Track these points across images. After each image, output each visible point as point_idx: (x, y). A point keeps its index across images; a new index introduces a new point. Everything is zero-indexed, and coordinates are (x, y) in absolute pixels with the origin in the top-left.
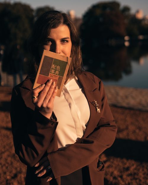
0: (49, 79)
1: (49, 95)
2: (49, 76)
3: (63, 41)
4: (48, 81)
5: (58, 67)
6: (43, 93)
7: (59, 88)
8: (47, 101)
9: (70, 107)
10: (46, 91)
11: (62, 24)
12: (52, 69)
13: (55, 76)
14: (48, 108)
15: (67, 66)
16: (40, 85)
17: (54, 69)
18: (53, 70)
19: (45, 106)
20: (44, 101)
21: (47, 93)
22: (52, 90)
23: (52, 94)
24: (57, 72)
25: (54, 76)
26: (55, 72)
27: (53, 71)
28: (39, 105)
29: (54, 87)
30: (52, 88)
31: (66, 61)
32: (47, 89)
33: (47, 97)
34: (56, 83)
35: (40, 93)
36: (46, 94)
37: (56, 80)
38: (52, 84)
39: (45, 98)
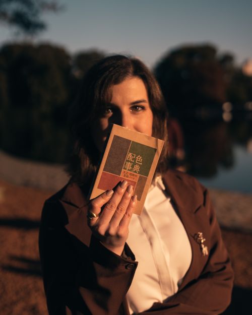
0: (122, 181)
1: (121, 210)
2: (122, 176)
3: (135, 107)
4: (120, 184)
5: (139, 158)
6: (109, 206)
7: (139, 199)
8: (118, 222)
9: (151, 244)
10: (115, 203)
11: (130, 75)
12: (128, 161)
13: (133, 175)
14: (118, 237)
15: (156, 156)
16: (104, 191)
17: (131, 162)
18: (129, 163)
19: (113, 231)
20: (110, 222)
21: (118, 208)
22: (127, 202)
23: (126, 209)
24: (137, 168)
25: (130, 174)
26: (133, 166)
27: (129, 165)
28: (102, 230)
29: (130, 195)
30: (126, 198)
31: (154, 147)
32: (118, 199)
33: (117, 215)
34: (133, 188)
35: (103, 208)
36: (114, 209)
37: (134, 183)
38: (128, 190)
39: (114, 217)
